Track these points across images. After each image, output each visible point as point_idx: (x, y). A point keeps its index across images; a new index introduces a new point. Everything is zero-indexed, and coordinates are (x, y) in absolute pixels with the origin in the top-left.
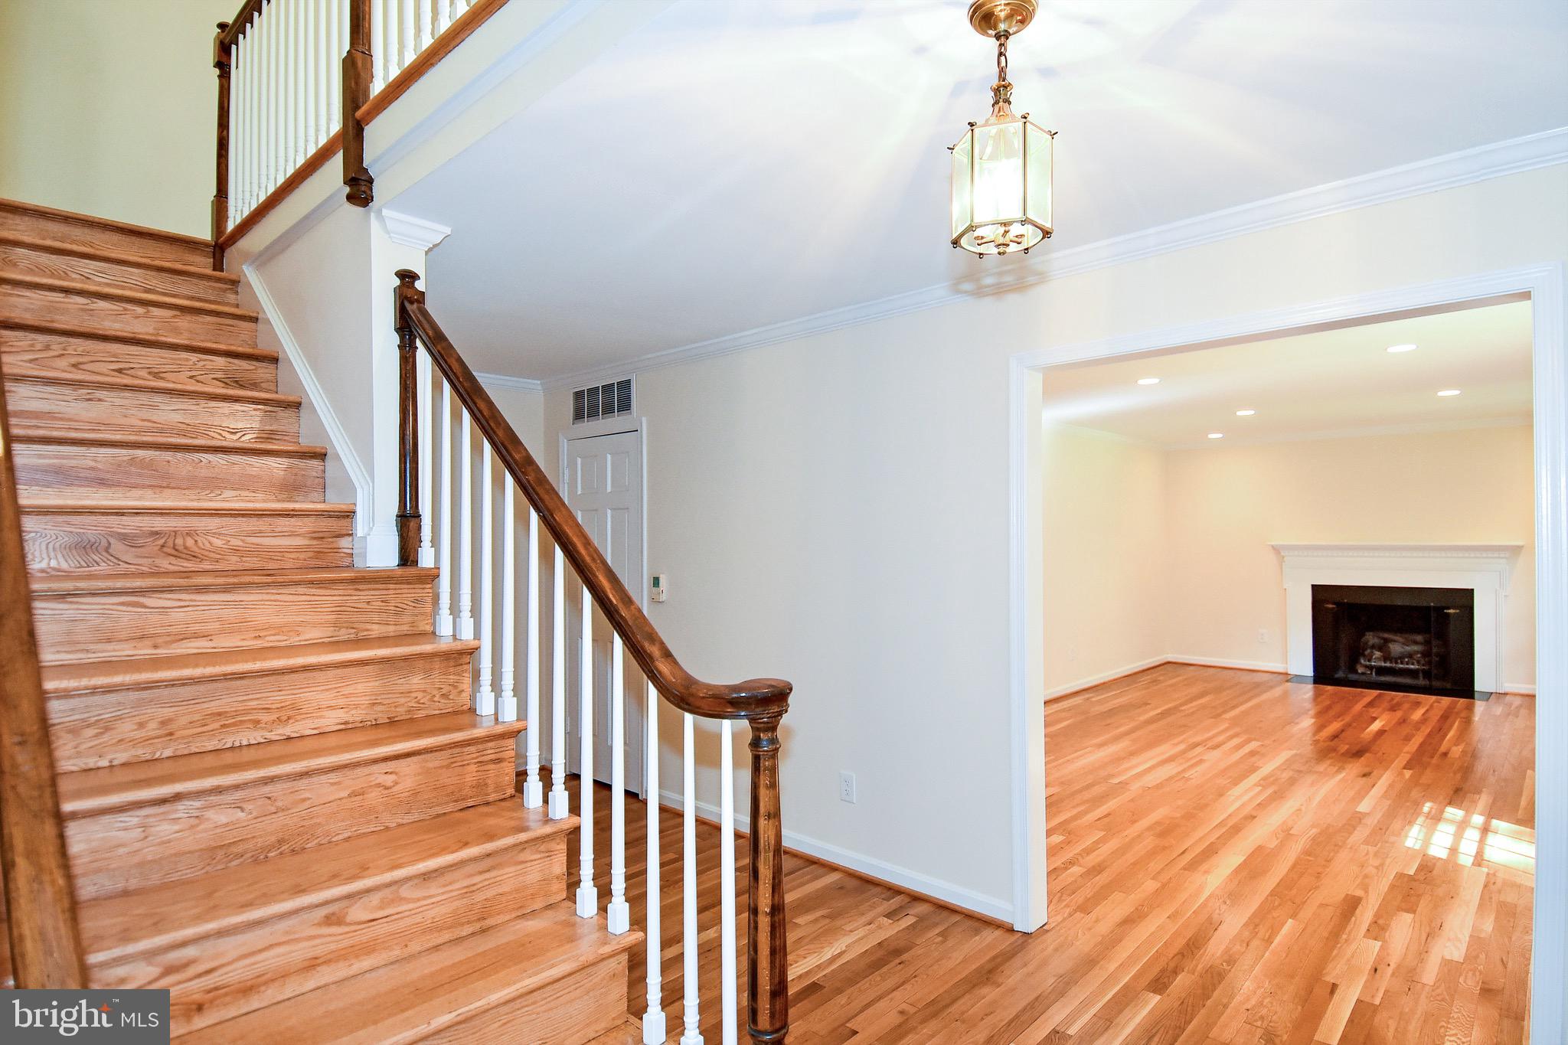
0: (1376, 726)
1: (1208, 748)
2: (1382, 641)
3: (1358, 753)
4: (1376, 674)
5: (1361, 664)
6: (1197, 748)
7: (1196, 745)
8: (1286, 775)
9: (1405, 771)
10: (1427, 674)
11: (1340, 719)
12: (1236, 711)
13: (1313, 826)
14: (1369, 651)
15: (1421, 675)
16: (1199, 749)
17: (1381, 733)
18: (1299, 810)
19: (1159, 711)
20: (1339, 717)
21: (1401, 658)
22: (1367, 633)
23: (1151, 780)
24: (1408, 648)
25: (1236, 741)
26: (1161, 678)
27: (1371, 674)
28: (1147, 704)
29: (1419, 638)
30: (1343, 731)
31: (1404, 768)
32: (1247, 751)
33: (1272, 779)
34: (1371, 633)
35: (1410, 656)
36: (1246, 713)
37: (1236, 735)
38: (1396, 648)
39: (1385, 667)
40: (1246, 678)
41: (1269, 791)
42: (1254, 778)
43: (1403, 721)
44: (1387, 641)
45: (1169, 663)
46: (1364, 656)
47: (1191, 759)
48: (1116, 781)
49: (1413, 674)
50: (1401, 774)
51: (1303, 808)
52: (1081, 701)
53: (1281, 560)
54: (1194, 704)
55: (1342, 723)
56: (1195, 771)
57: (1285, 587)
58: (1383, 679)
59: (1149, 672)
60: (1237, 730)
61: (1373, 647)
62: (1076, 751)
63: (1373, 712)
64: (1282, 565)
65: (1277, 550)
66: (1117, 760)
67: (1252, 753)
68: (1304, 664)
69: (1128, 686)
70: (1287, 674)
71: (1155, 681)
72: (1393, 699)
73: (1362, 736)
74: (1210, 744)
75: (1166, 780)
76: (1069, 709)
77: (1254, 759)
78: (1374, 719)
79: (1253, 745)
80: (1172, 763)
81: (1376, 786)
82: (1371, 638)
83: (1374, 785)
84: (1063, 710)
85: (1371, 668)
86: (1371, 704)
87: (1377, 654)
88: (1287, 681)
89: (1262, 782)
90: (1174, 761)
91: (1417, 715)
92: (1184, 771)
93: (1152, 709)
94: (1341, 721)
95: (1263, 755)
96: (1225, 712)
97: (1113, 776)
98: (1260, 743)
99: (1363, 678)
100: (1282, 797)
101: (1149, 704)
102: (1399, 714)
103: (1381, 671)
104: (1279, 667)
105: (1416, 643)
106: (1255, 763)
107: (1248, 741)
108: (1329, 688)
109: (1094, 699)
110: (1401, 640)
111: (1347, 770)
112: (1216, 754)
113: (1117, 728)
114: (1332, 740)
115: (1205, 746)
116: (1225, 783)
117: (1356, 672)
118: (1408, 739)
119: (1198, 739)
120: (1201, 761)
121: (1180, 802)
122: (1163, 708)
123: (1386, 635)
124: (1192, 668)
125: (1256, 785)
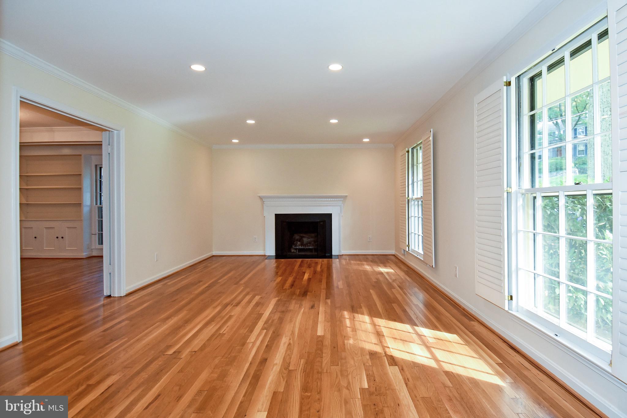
0: (306, 276)
1: (234, 306)
2: (300, 238)
3: (304, 294)
4: (298, 252)
5: (293, 248)
6: (228, 307)
7: (226, 305)
8: (277, 316)
9: (327, 300)
10: (316, 250)
11: (291, 276)
12: (246, 279)
13: (301, 358)
14: (296, 242)
15: (313, 251)
16: (229, 308)
17: (309, 280)
18: (290, 344)
19: (207, 285)
20: (290, 274)
21: (307, 244)
22: (295, 235)
23: (197, 344)
24: (309, 240)
25: (248, 298)
26: (209, 265)
27: (296, 252)
28: (200, 282)
29: (313, 235)
30: (294, 281)
31: (326, 299)
32: (254, 304)
33: (270, 321)
34: (296, 235)
35: (310, 243)
36: (251, 279)
37: (248, 294)
38: (305, 240)
39: (302, 249)
40: (249, 260)
41: (271, 332)
42: (260, 324)
43: (315, 272)
44: (302, 237)
45: (214, 256)
46: (294, 244)
47: (224, 316)
48: (171, 352)
49: (310, 250)
50: (326, 303)
51: (292, 342)
52: (160, 286)
53: (263, 202)
54: (225, 278)
55: (293, 277)
56: (226, 327)
57: (264, 216)
58: (301, 253)
59: (204, 262)
60: (248, 290)
61: (297, 240)
62: (147, 328)
63: (303, 269)
64: (263, 205)
65: (261, 198)
66: (176, 329)
67: (258, 304)
68: (271, 251)
69: (190, 272)
70: (265, 256)
71: (206, 267)
72: (307, 262)
73: (303, 283)
74: (235, 302)
75: (208, 340)
76: (151, 293)
77: (258, 308)
78: (304, 273)
79: (257, 298)
80: (213, 323)
81: (320, 312)
82: (297, 237)
83: (318, 313)
84: (145, 296)
85: (296, 249)
86: (301, 266)
87: (299, 243)
88: (266, 259)
89: (265, 325)
90: (213, 321)
91: (319, 269)
92: (220, 328)
93: (204, 284)
94: (292, 276)
95: (263, 304)
96: (241, 280)
97: (169, 347)
98: (260, 297)
99: (294, 254)
100: (278, 335)
101: (202, 281)
102: (312, 269)
103: (300, 250)
104: (261, 253)
105: (312, 237)
106: (259, 311)
107: (254, 297)
108: (283, 260)
109: (169, 284)
110: (307, 236)
111: (304, 306)
112: (238, 309)
113: (180, 302)
114: (291, 288)
115: (232, 304)
116: (245, 332)
117: (291, 251)
118: (320, 281)
119: (228, 300)
120: (230, 317)
121: (217, 361)
122: (208, 283)
123: (302, 235)
124: (224, 258)
125: (263, 329)
